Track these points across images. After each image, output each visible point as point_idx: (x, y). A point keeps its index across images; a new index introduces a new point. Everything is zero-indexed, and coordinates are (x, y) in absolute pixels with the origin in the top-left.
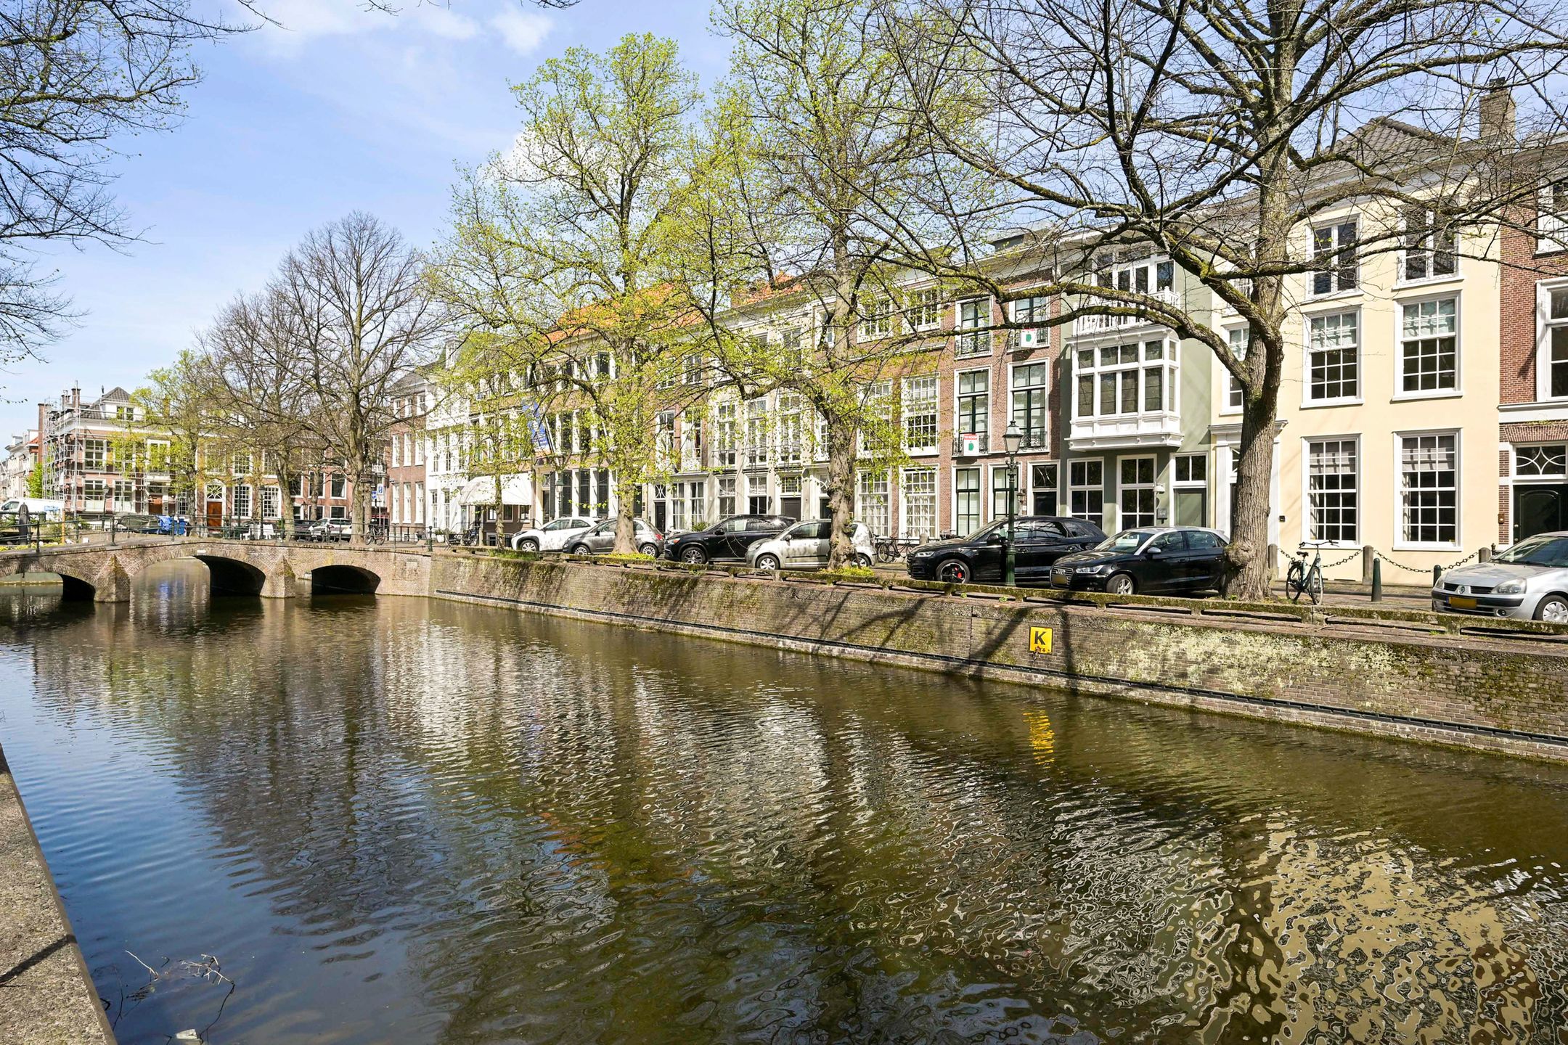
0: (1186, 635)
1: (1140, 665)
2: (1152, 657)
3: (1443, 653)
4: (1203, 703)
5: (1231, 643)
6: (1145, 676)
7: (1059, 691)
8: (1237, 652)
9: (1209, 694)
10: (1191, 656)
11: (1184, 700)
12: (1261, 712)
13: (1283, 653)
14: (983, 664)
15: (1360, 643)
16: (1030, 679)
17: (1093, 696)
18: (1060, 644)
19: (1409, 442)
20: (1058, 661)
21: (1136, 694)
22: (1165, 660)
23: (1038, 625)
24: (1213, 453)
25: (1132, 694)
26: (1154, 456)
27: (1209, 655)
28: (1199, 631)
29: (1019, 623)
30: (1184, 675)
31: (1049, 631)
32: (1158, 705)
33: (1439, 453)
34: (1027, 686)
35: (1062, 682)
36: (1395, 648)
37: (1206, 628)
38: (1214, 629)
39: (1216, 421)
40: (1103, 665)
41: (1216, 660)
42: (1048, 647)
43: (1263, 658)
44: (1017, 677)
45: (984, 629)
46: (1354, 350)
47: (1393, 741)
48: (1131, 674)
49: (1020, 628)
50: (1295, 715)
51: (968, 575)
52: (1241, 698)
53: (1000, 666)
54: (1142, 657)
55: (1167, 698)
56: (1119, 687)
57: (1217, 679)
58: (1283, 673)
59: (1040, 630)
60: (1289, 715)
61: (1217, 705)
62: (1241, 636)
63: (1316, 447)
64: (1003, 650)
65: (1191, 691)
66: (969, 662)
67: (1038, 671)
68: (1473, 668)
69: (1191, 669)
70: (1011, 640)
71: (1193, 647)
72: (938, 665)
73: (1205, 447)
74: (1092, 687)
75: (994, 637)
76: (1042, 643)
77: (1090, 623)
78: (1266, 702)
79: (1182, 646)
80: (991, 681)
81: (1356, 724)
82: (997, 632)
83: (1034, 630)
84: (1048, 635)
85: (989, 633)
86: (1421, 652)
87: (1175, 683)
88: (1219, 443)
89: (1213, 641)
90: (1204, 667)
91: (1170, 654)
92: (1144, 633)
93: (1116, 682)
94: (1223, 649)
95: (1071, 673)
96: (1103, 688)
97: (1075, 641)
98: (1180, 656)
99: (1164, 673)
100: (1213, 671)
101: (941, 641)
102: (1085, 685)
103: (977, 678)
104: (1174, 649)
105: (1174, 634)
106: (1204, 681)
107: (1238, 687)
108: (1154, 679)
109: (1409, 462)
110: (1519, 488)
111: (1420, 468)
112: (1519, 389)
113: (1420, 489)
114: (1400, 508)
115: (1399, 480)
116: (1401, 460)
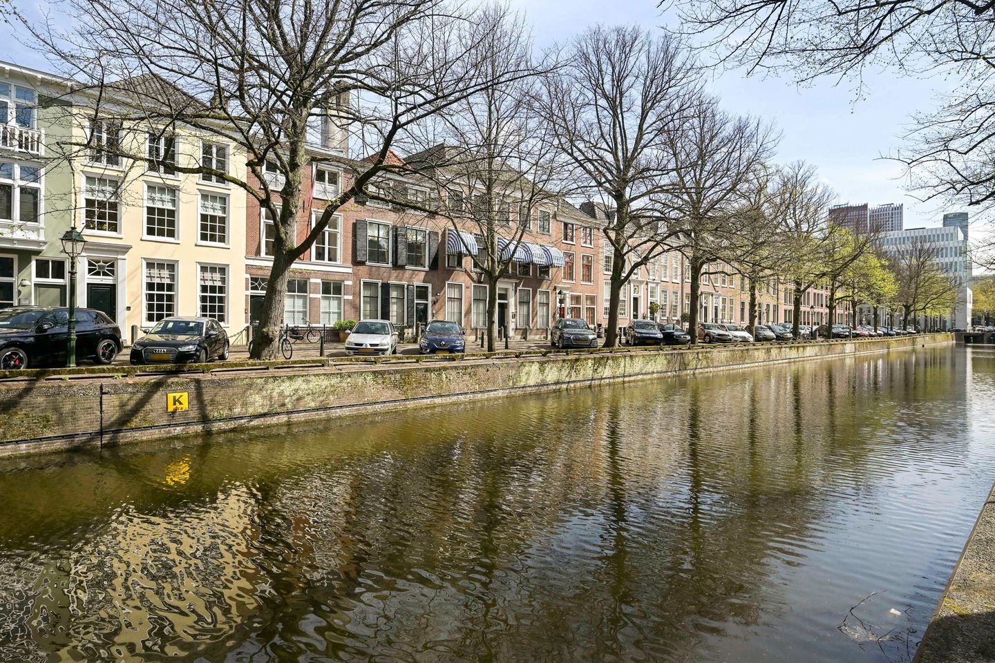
0: (283, 381)
1: (257, 404)
2: (264, 397)
3: (389, 373)
4: (295, 418)
5: (308, 382)
6: (260, 411)
7: (196, 435)
8: (311, 386)
9: (298, 412)
10: (287, 393)
11: (284, 418)
12: (323, 414)
13: (332, 383)
14: (119, 431)
15: (362, 373)
16: (169, 432)
17: (225, 432)
18: (195, 402)
19: (204, 269)
20: (194, 414)
21: (255, 423)
22: (271, 398)
23: (175, 391)
25: (252, 423)
26: (14, 256)
27: (296, 390)
28: (290, 378)
29: (155, 392)
30: (283, 405)
31: (185, 395)
32: (268, 427)
33: (217, 276)
34: (167, 438)
35: (199, 428)
36: (374, 373)
37: (294, 376)
38: (299, 376)
40: (230, 409)
41: (300, 393)
42: (185, 406)
43: (324, 387)
44: (156, 434)
45: (117, 403)
46: (173, 211)
47: (375, 414)
48: (251, 410)
49: (156, 396)
50: (339, 412)
51: (25, 361)
52: (314, 410)
53: (138, 429)
54: (257, 399)
55: (274, 420)
56: (243, 421)
57: (302, 403)
58: (333, 393)
59: (177, 395)
60: (336, 413)
61: (301, 417)
62: (313, 377)
63: (150, 265)
64: (141, 415)
65: (289, 413)
66: (101, 433)
67: (177, 425)
68: (398, 376)
69: (287, 401)
70: (148, 407)
71: (287, 388)
72: (59, 445)
73: (66, 255)
74: (223, 425)
75: (129, 408)
76: (180, 403)
77: (219, 384)
78: (326, 409)
79: (281, 388)
80: (126, 444)
81: (362, 410)
82: (132, 403)
83: (171, 396)
84: (185, 397)
85: (122, 405)
86: (382, 373)
87: (279, 410)
89: (299, 383)
90: (294, 398)
91: (275, 394)
92: (257, 384)
93: (241, 418)
94: (304, 386)
95: (205, 419)
96: (232, 425)
97: (207, 398)
98: (281, 394)
99: (271, 406)
100: (299, 399)
101: (61, 422)
102: (216, 426)
103: (112, 446)
104: (277, 390)
105: (276, 382)
106: (294, 406)
107: (313, 405)
108: (266, 411)
109: (203, 279)
110: (252, 297)
111: (209, 283)
112: (254, 250)
113: (208, 294)
114: (199, 304)
115: (199, 289)
116: (199, 278)
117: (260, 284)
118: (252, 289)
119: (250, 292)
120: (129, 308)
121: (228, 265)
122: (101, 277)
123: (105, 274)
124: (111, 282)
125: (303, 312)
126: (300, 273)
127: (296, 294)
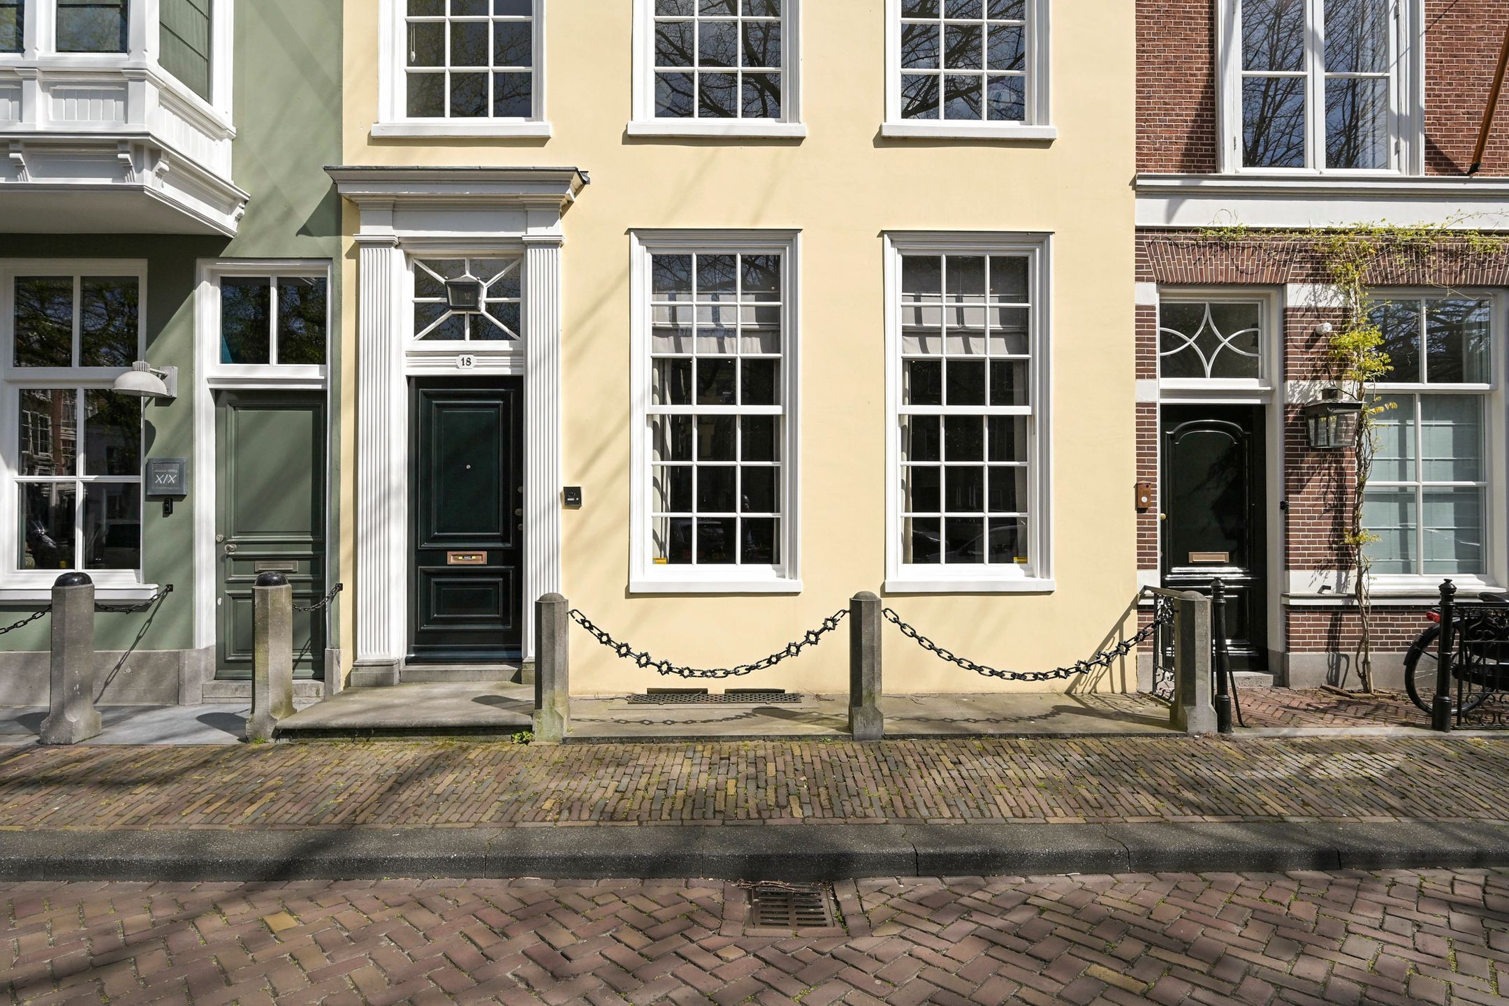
19: (920, 269)
24: (348, 266)
26: (137, 268)
33: (987, 304)
39: (356, 154)
63: (669, 267)
73: (320, 244)
88: (368, 231)
109: (917, 332)
110: (1170, 413)
111: (946, 350)
112: (1178, 136)
113: (944, 409)
114: (897, 465)
115: (897, 381)
116: (896, 322)
117: (1208, 342)
118: (1170, 369)
119: (1157, 389)
120: (572, 496)
121: (1042, 238)
122: (468, 344)
123: (482, 330)
124: (503, 368)
125: (1457, 495)
126: (1451, 255)
127: (1425, 385)
